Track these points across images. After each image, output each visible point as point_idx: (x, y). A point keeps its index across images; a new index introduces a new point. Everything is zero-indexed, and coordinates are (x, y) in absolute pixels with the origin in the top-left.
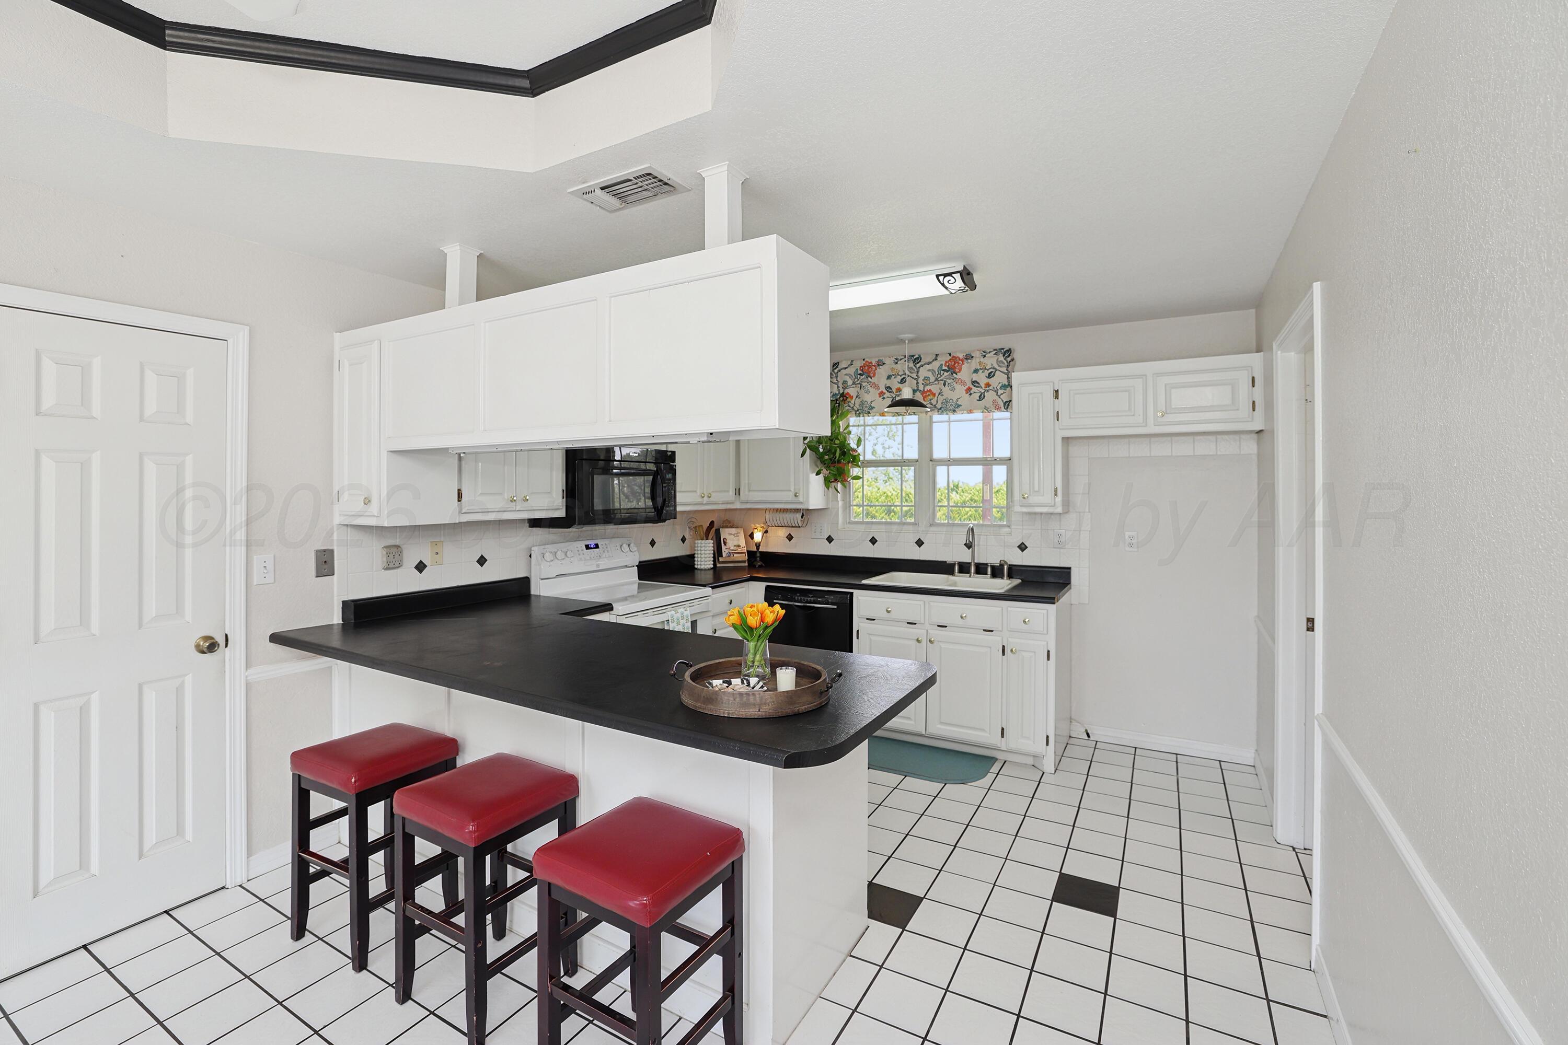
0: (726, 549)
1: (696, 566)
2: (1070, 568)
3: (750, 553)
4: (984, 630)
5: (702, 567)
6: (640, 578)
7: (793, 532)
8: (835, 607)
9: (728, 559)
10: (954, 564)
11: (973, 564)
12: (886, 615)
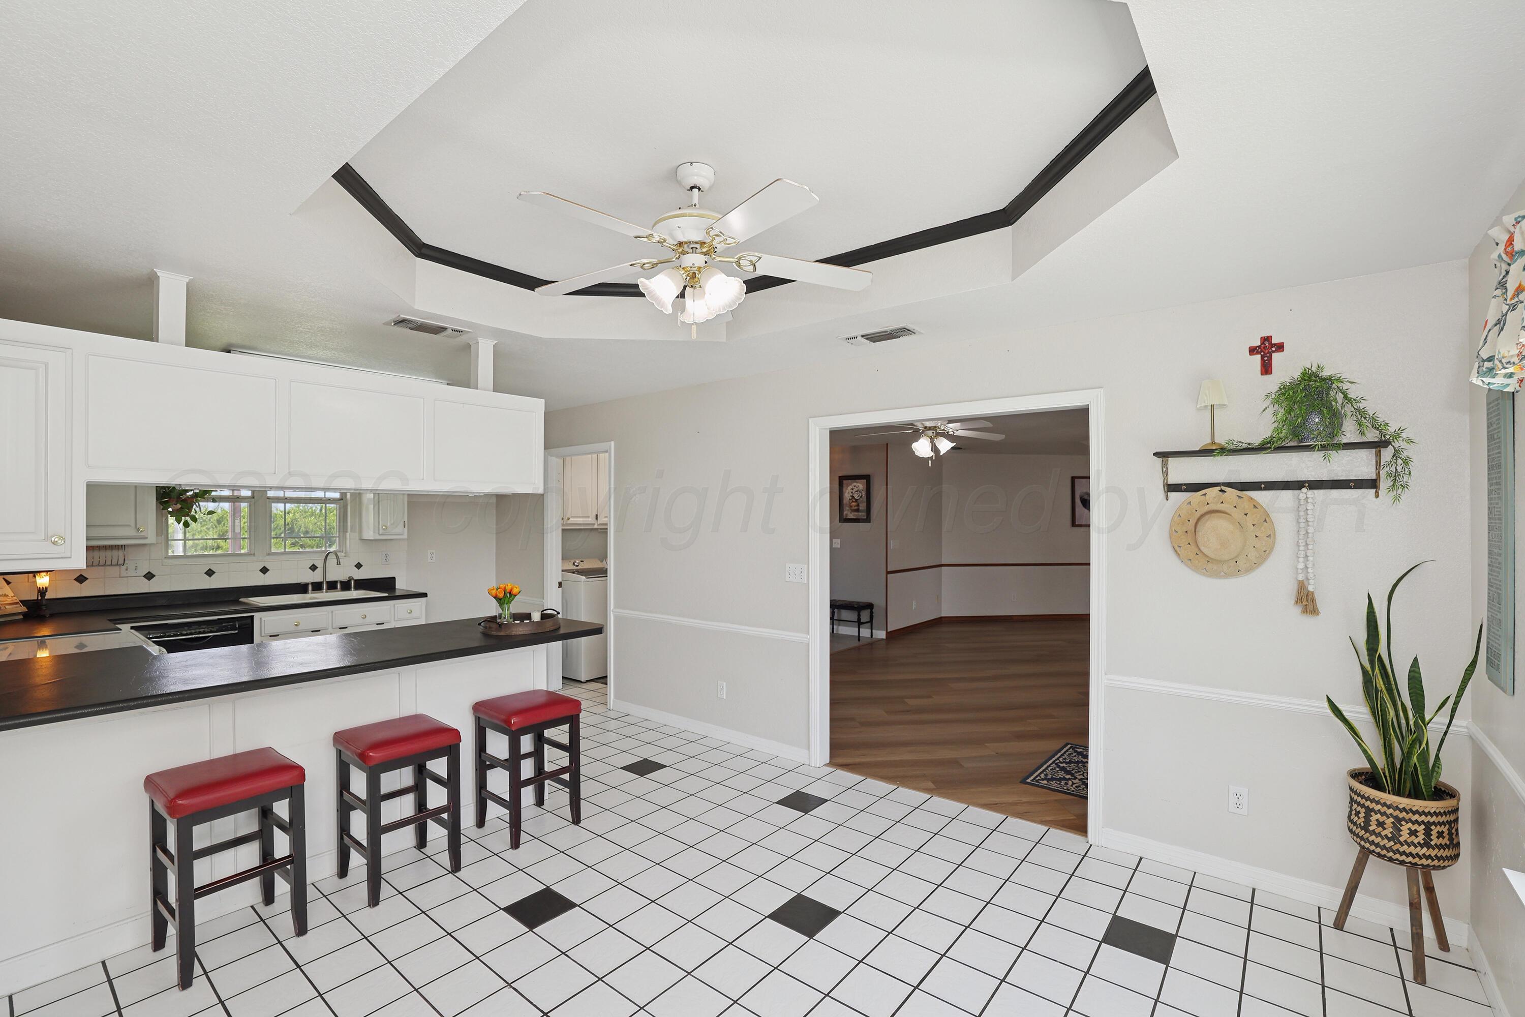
2: (394, 578)
3: (27, 603)
4: (377, 624)
10: (308, 584)
11: (325, 582)
12: (293, 628)
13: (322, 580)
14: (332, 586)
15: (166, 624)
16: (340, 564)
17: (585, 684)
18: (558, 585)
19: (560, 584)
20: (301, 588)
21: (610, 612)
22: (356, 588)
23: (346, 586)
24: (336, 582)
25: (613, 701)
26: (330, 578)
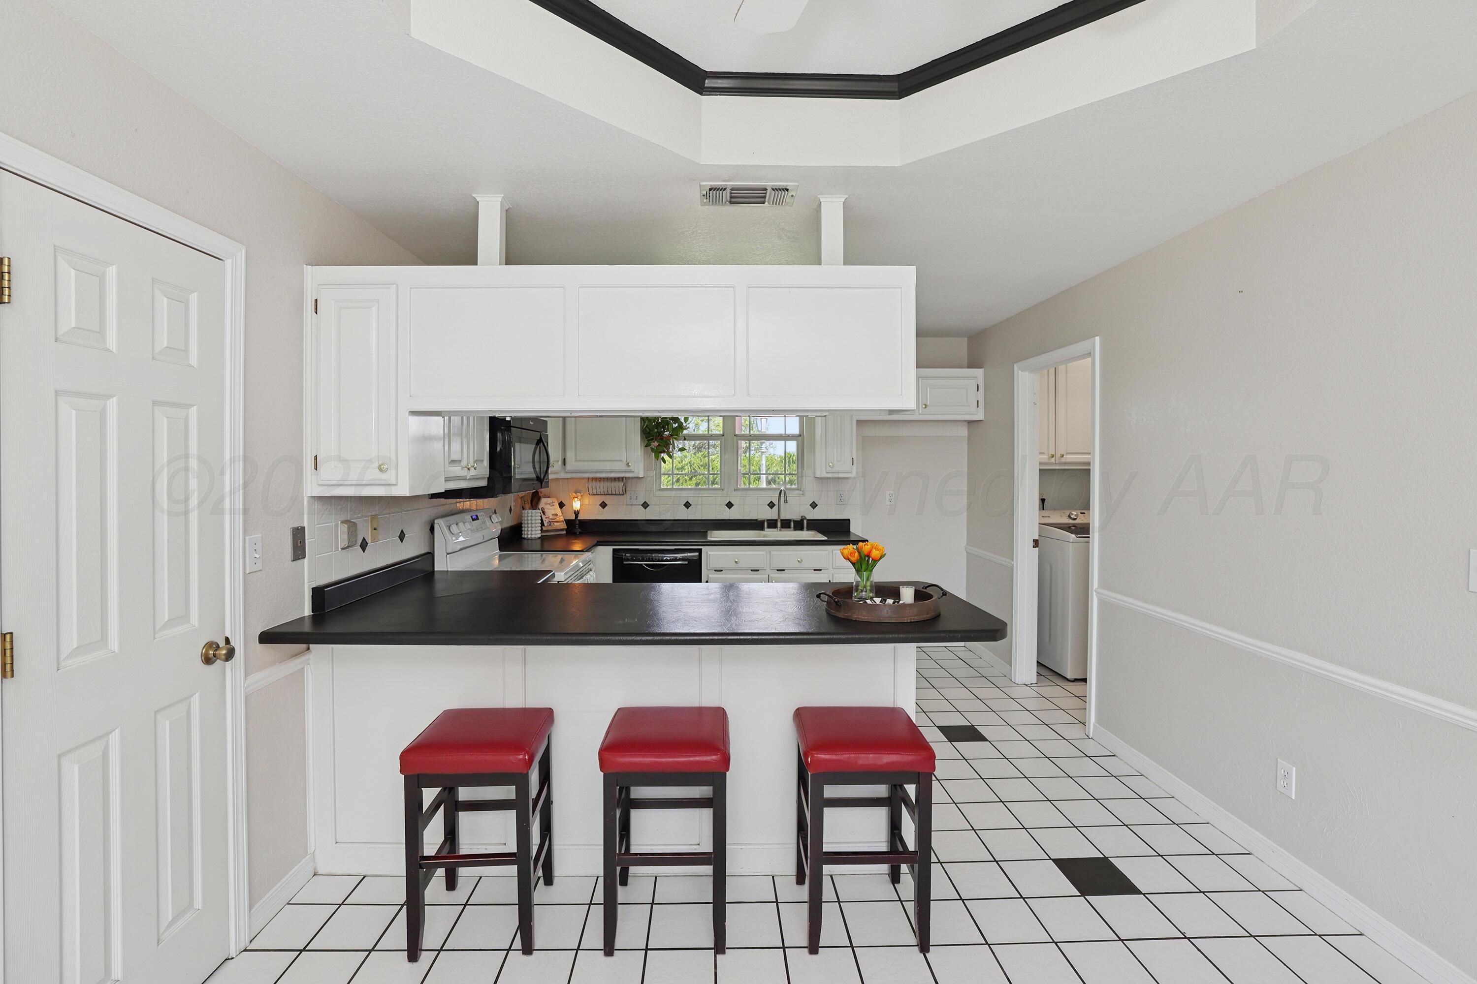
0: (546, 518)
1: (523, 536)
2: (849, 520)
3: (568, 522)
4: (814, 570)
5: (533, 536)
6: (501, 549)
7: (607, 500)
8: (687, 562)
9: (550, 528)
10: (764, 521)
11: (779, 520)
12: (734, 565)
13: (777, 518)
14: (786, 524)
15: (638, 549)
16: (787, 503)
17: (1073, 683)
18: (1032, 544)
19: (1036, 543)
20: (756, 525)
21: (1092, 594)
22: (808, 529)
23: (799, 525)
24: (789, 521)
25: (1094, 726)
26: (785, 516)
